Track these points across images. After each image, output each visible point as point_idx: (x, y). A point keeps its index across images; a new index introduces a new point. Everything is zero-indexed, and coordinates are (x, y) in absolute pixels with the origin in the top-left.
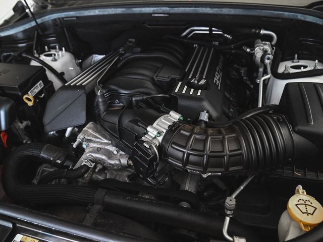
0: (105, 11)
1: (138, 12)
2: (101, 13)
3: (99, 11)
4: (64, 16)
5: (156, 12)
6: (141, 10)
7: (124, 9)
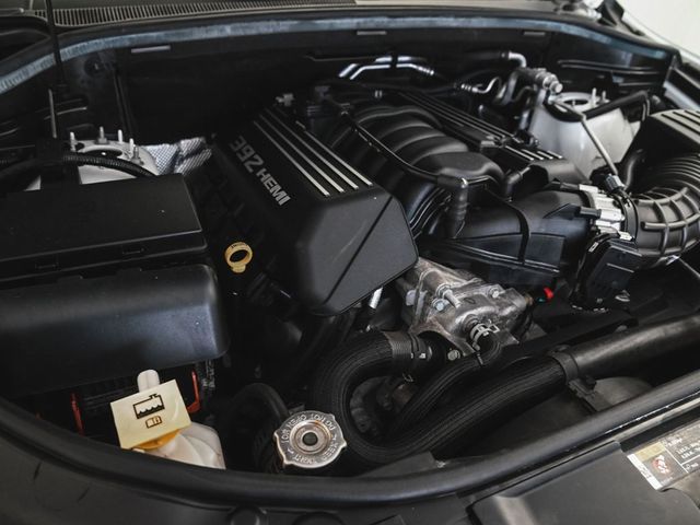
0: (247, 27)
1: (326, 28)
2: (240, 33)
3: (233, 29)
4: (127, 43)
5: (362, 26)
6: (332, 24)
7: (295, 22)
